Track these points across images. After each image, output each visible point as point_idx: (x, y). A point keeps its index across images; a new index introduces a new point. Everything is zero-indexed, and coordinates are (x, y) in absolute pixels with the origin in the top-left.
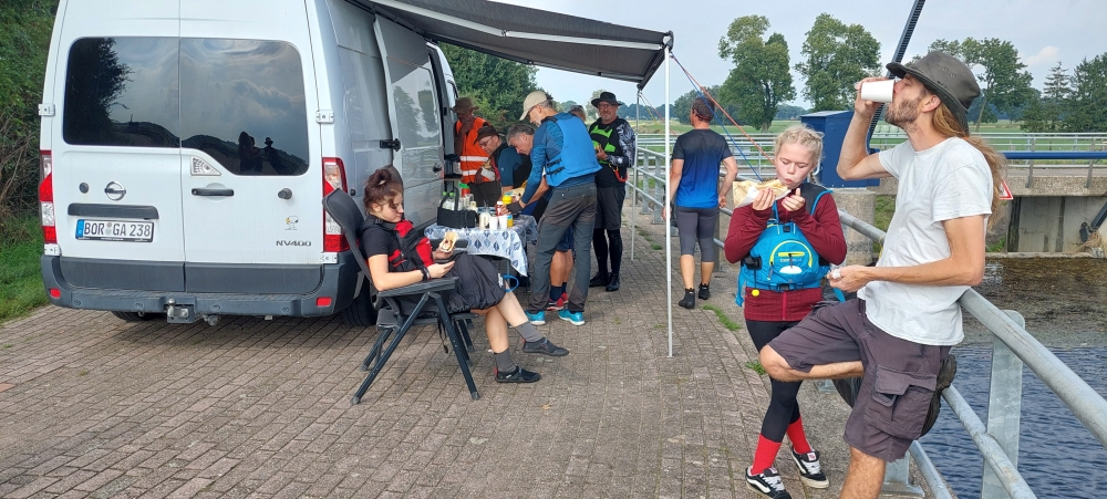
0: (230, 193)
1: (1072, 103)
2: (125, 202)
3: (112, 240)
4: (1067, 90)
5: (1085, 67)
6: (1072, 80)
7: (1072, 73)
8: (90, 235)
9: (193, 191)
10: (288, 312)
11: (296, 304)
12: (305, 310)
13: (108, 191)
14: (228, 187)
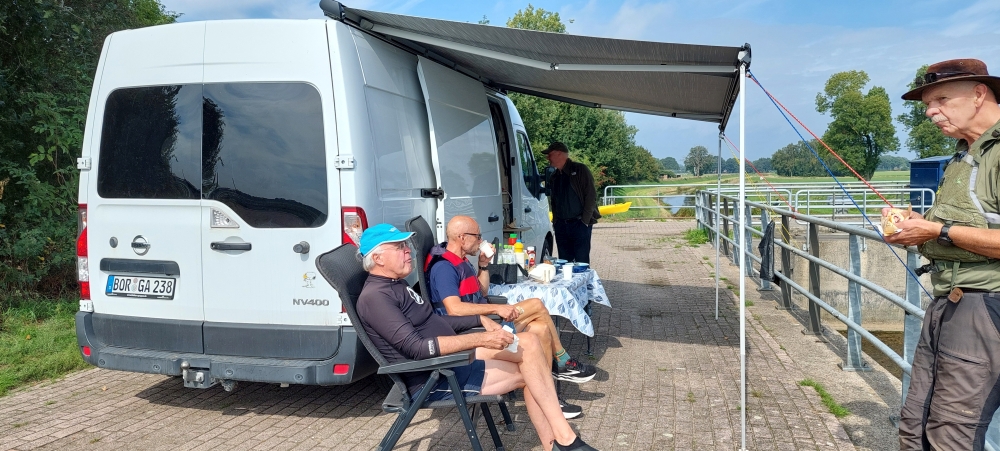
0: (248, 247)
2: (151, 256)
3: (137, 297)
8: (118, 291)
9: (212, 244)
10: (302, 380)
11: (310, 371)
12: (320, 378)
13: (135, 245)
14: (246, 240)
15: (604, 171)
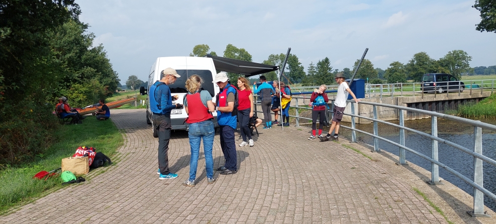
1: (317, 77)
4: (315, 72)
5: (320, 63)
6: (316, 68)
7: (316, 66)
15: (107, 88)
